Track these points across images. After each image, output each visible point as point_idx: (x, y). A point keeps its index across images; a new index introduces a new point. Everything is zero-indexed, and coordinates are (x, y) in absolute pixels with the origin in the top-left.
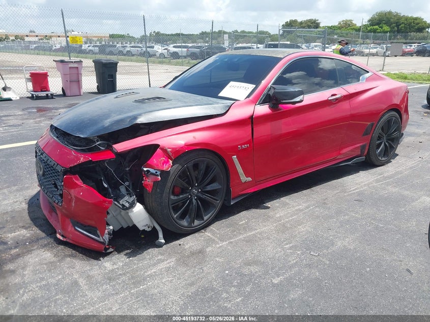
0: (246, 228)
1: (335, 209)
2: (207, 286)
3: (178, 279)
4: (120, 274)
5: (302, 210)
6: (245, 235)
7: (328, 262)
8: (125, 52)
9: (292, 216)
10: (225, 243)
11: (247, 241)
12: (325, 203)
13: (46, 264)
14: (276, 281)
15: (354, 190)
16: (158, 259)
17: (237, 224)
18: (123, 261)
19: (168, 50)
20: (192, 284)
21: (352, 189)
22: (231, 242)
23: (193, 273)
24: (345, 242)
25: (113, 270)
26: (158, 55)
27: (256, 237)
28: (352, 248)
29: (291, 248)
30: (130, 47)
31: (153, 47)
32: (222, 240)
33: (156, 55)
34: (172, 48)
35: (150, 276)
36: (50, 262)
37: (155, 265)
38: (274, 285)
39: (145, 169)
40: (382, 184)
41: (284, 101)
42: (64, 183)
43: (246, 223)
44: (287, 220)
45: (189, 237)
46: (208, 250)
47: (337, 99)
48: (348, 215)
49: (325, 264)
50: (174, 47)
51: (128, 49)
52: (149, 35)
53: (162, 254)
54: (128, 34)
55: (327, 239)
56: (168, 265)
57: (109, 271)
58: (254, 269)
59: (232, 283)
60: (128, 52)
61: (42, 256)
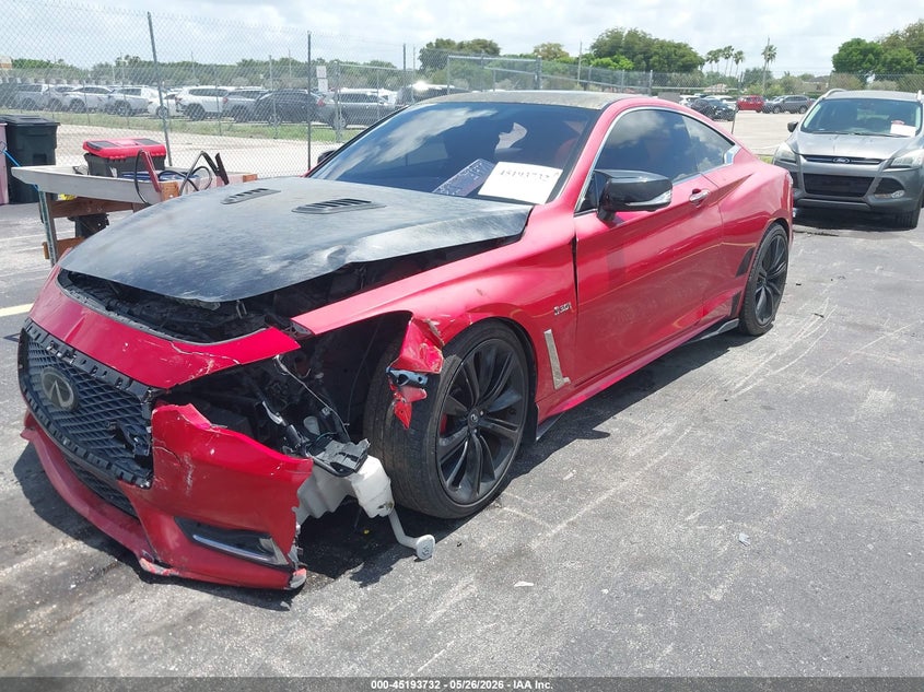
0: (587, 489)
1: (734, 429)
2: (582, 629)
3: (510, 624)
4: (366, 633)
5: (672, 438)
6: (592, 505)
7: (789, 542)
8: (66, 101)
9: (660, 452)
10: (559, 527)
11: (607, 517)
12: (706, 419)
13: (156, 633)
14: (717, 595)
15: (743, 387)
16: (435, 583)
17: (562, 481)
18: (353, 599)
19: (178, 101)
20: (547, 630)
21: (738, 385)
22: (573, 523)
23: (534, 603)
24: (794, 497)
25: (341, 625)
26: (152, 109)
27: (616, 504)
28: (814, 505)
29: (700, 521)
30: (81, 90)
31: (137, 92)
32: (553, 522)
33: (146, 111)
34: (186, 95)
35: (442, 624)
36: (165, 626)
37: (435, 597)
38: (718, 606)
39: (396, 373)
40: (786, 370)
41: (632, 204)
42: (154, 430)
43: (579, 476)
44: (656, 461)
45: (473, 522)
46: (535, 545)
47: (701, 201)
48: (765, 439)
49: (787, 546)
50: (192, 92)
51: (73, 95)
52: (114, 64)
53: (439, 570)
54: (61, 60)
55: (756, 492)
56: (466, 594)
57: (334, 627)
58: (656, 576)
59: (631, 615)
60: (75, 101)
61: (133, 612)
